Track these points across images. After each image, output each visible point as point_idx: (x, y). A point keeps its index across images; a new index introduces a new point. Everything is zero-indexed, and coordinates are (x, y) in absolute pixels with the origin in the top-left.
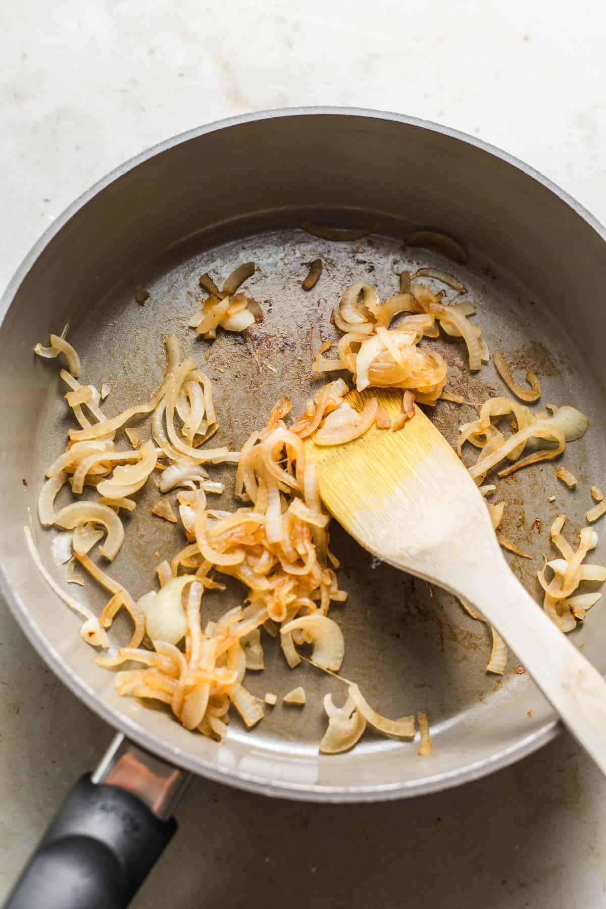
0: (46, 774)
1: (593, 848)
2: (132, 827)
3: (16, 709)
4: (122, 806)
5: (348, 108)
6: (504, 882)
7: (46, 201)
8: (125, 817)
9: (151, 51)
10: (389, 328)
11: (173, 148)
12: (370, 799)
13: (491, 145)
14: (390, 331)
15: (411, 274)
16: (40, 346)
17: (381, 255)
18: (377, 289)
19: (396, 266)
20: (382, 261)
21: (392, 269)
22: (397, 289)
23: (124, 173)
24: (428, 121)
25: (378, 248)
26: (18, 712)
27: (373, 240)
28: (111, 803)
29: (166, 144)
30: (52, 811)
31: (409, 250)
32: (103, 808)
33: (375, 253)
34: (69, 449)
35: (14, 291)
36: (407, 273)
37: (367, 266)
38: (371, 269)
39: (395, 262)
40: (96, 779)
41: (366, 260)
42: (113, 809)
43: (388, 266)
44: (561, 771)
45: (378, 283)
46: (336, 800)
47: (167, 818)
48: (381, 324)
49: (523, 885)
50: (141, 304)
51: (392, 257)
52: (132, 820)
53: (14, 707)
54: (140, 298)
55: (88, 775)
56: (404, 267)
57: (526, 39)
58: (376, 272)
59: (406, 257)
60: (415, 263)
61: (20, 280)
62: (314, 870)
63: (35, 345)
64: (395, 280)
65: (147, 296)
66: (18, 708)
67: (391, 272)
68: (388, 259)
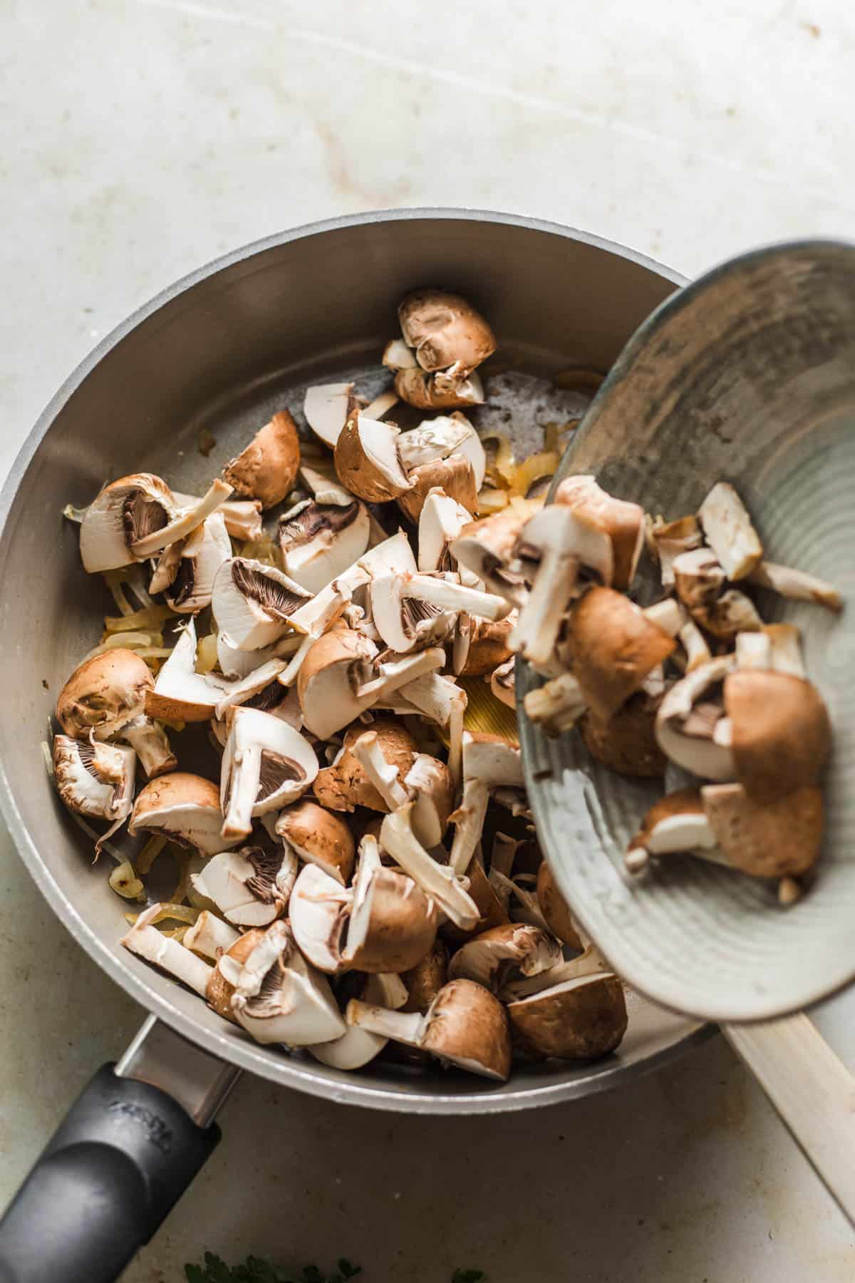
0: (60, 1059)
1: (758, 1184)
2: (161, 1136)
3: (25, 974)
4: (150, 1107)
6: (641, 1222)
7: (88, 311)
8: (153, 1122)
9: (234, 115)
10: (527, 497)
14: (528, 501)
15: (559, 427)
16: (71, 508)
17: (522, 399)
18: (514, 444)
19: (539, 415)
20: (522, 407)
21: (535, 418)
22: (540, 444)
25: (517, 390)
26: (26, 979)
27: (512, 378)
28: (136, 1103)
30: (65, 1107)
31: (560, 393)
32: (125, 1109)
33: (514, 396)
34: (104, 642)
36: (553, 424)
37: (502, 413)
38: (507, 418)
39: (540, 409)
40: (119, 1072)
41: (502, 406)
42: (139, 1111)
43: (530, 414)
44: (723, 1083)
45: (516, 437)
47: (208, 1126)
48: (516, 491)
49: (665, 1227)
50: (205, 453)
51: (535, 403)
52: (163, 1125)
53: (22, 972)
54: (203, 446)
55: (113, 1065)
56: (551, 416)
57: (730, 112)
58: (514, 423)
59: (554, 404)
60: (565, 412)
62: (397, 1196)
63: (65, 507)
64: (538, 434)
65: (213, 444)
66: (28, 974)
67: (533, 423)
68: (530, 406)
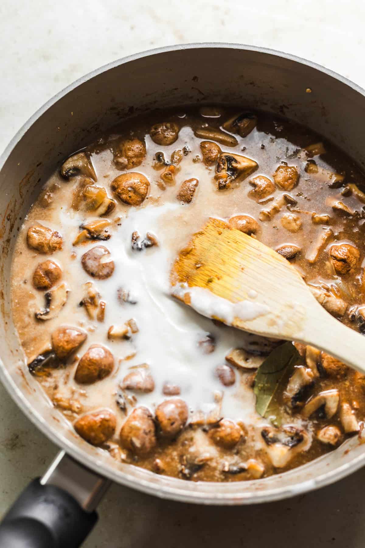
2: (65, 515)
4: (60, 501)
5: (235, 44)
8: (60, 507)
11: (119, 66)
12: (231, 503)
13: (330, 71)
23: (85, 81)
24: (288, 54)
28: (52, 497)
29: (114, 64)
35: (9, 153)
40: (44, 481)
42: (52, 502)
46: (207, 502)
47: (90, 511)
52: (66, 509)
55: (38, 479)
61: (13, 147)
